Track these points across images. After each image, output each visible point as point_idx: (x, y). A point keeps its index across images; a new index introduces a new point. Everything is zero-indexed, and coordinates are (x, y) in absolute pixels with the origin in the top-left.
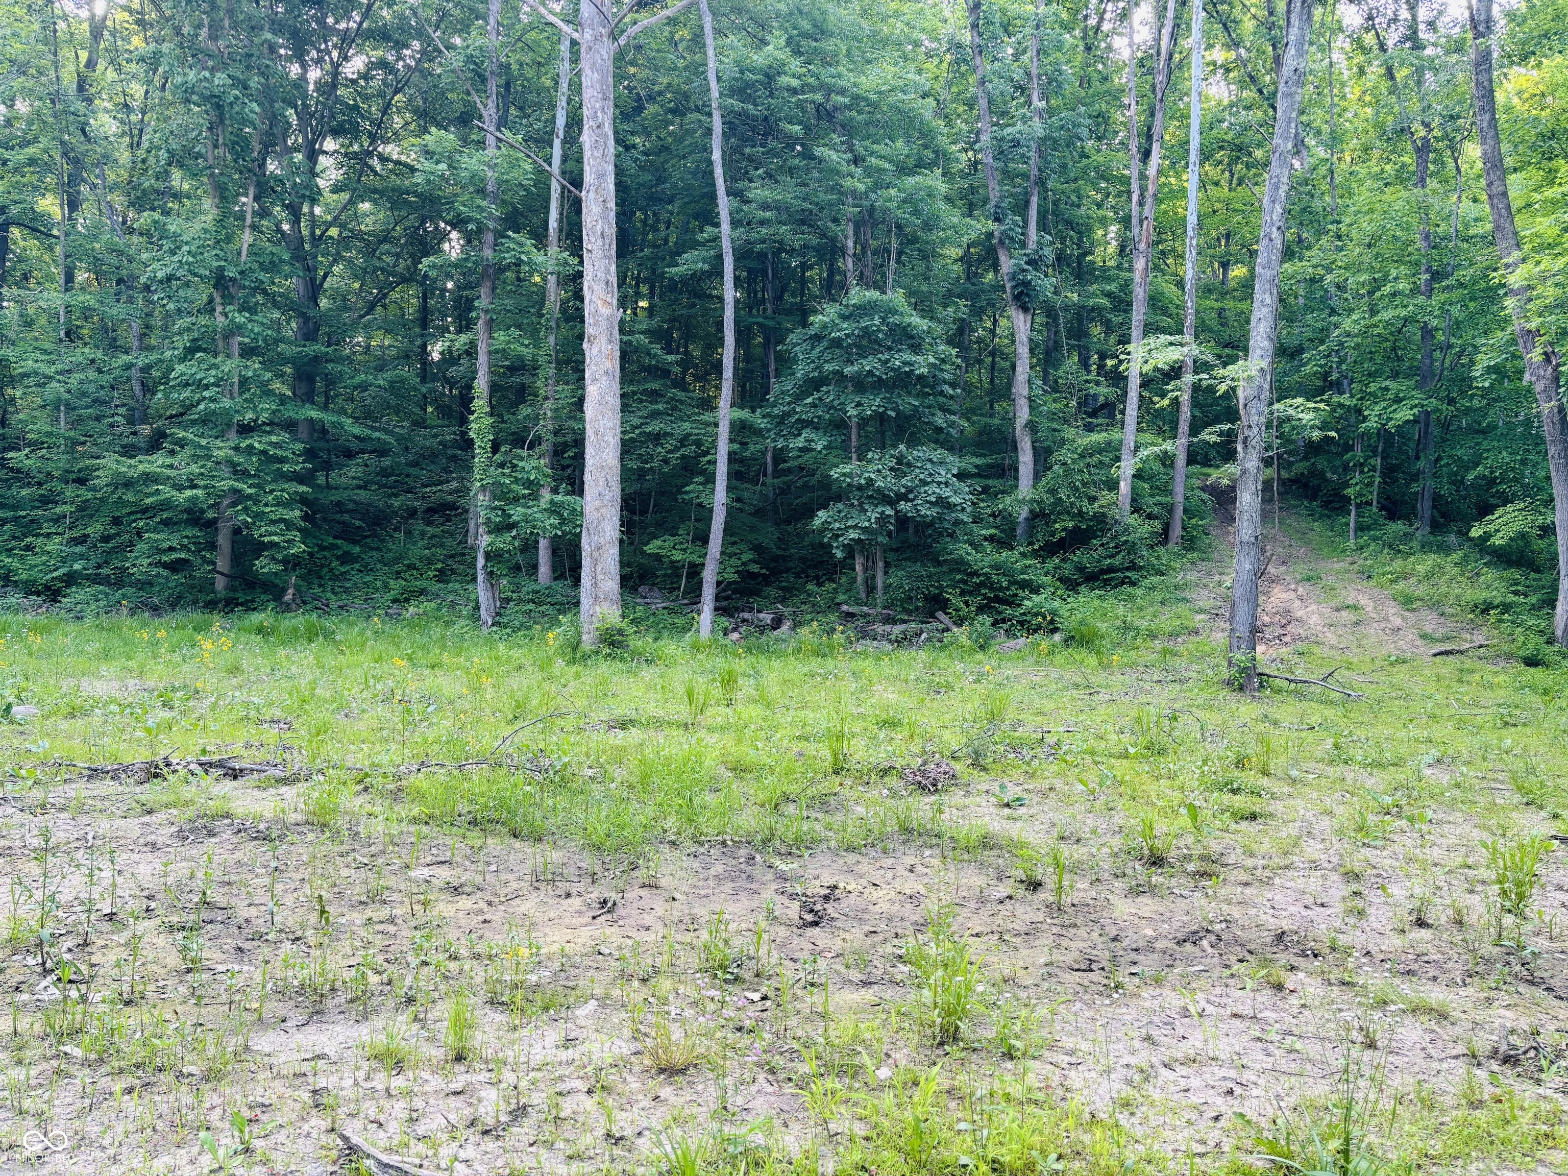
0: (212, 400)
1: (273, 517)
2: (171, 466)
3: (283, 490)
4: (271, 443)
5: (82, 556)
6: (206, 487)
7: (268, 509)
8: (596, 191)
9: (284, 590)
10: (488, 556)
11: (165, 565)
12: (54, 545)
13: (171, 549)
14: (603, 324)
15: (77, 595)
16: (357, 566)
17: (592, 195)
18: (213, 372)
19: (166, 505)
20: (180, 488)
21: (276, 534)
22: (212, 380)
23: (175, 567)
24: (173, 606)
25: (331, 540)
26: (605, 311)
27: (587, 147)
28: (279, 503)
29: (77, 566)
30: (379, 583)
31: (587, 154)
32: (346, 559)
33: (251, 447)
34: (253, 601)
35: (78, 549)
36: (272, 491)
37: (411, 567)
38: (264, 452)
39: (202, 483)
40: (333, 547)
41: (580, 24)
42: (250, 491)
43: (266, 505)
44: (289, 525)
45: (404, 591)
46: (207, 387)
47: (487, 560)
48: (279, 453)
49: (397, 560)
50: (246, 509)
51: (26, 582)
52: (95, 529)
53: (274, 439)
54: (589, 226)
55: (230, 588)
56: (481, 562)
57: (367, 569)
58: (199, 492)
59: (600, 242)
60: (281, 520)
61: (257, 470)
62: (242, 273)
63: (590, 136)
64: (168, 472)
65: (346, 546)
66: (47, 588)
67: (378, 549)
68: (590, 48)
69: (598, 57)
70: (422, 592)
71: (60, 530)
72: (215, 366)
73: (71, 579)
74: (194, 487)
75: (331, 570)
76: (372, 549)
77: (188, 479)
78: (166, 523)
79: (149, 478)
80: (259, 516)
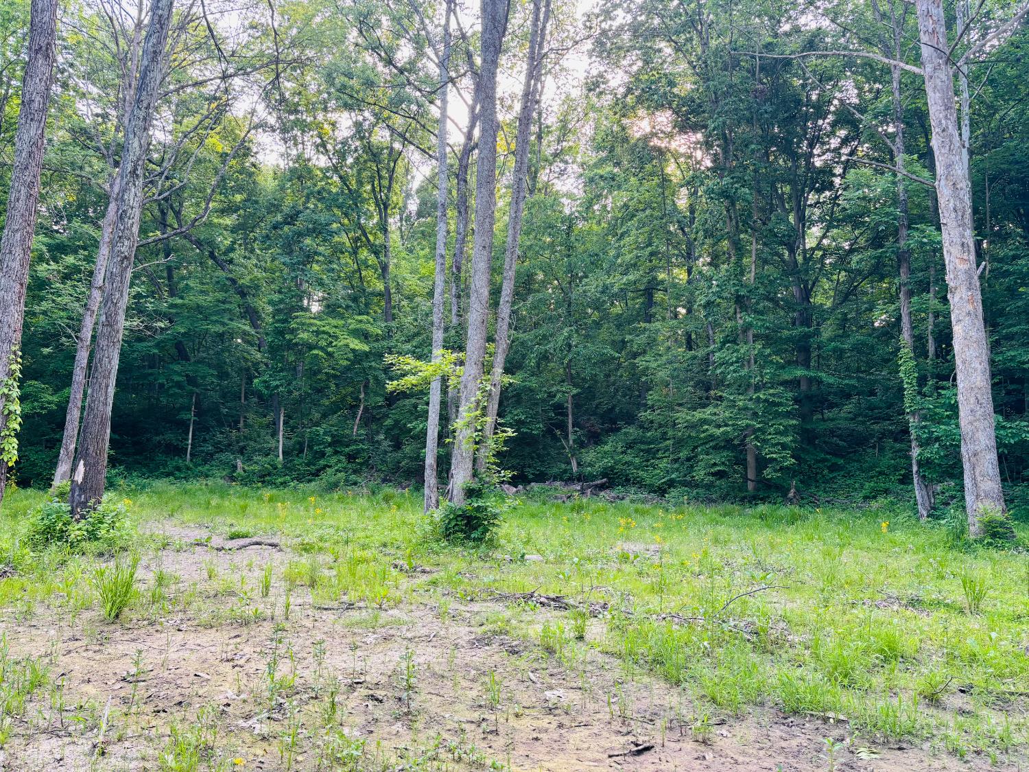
0: (735, 371)
1: (773, 442)
2: (715, 414)
3: (780, 424)
4: (770, 395)
5: (677, 470)
6: (733, 425)
7: (769, 437)
8: (946, 179)
9: (789, 490)
10: (920, 464)
11: (713, 474)
12: (663, 464)
13: (715, 464)
14: (962, 277)
15: (674, 492)
16: (842, 473)
17: (943, 183)
18: (735, 354)
19: (712, 437)
20: (719, 426)
21: (776, 453)
22: (734, 359)
23: (720, 475)
24: (724, 500)
25: (823, 456)
26: (962, 267)
27: (935, 148)
28: (778, 433)
29: (673, 476)
30: (857, 485)
31: (936, 153)
32: (833, 468)
33: (758, 398)
34: (768, 497)
35: (676, 466)
36: (772, 426)
37: (881, 473)
38: (766, 401)
39: (730, 423)
40: (824, 460)
41: (922, 63)
42: (759, 426)
43: (770, 434)
44: (784, 446)
45: (873, 489)
46: (732, 364)
47: (919, 468)
48: (777, 400)
49: (871, 468)
50: (757, 438)
51: (650, 485)
52: (683, 454)
53: (771, 391)
54: (943, 205)
55: (756, 489)
56: (915, 468)
57: (849, 475)
58: (728, 429)
59: (953, 215)
60: (778, 444)
61: (763, 412)
62: (750, 291)
63: (937, 139)
64: (714, 418)
65: (834, 460)
66: (660, 488)
67: (858, 461)
68: (931, 77)
69: (938, 81)
70: (887, 492)
71: (667, 454)
72: (737, 351)
73: (671, 484)
74: (726, 425)
75: (823, 476)
76: (855, 461)
77: (724, 421)
78: (714, 448)
79: (704, 422)
80: (764, 441)
